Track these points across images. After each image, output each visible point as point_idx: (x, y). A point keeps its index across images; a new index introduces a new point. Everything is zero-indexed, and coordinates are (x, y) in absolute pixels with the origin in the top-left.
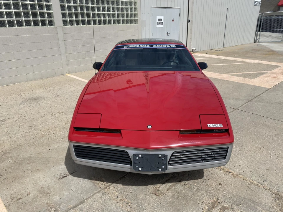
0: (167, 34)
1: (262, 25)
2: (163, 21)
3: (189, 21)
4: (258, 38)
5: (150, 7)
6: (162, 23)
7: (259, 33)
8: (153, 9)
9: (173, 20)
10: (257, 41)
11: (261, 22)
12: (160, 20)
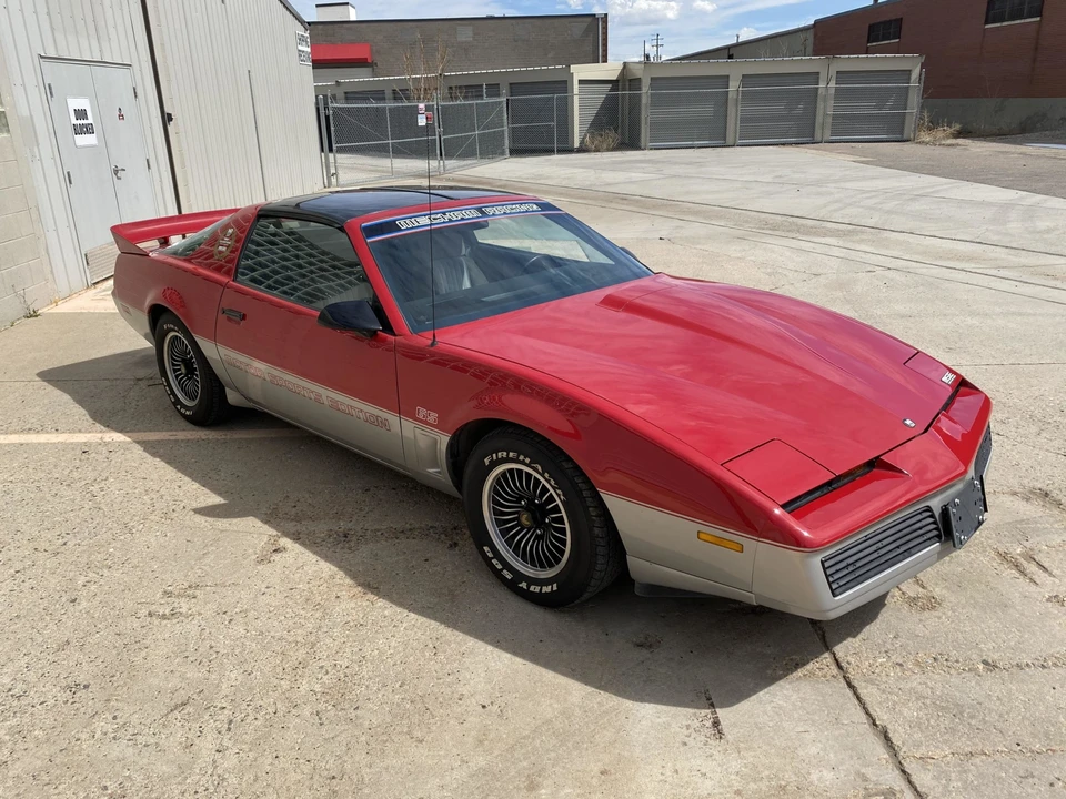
0: (116, 172)
1: (332, 128)
2: (90, 120)
3: (167, 118)
4: (333, 171)
5: (36, 58)
6: (88, 129)
7: (331, 156)
8: (46, 65)
9: (121, 117)
10: (334, 180)
11: (327, 118)
12: (81, 114)
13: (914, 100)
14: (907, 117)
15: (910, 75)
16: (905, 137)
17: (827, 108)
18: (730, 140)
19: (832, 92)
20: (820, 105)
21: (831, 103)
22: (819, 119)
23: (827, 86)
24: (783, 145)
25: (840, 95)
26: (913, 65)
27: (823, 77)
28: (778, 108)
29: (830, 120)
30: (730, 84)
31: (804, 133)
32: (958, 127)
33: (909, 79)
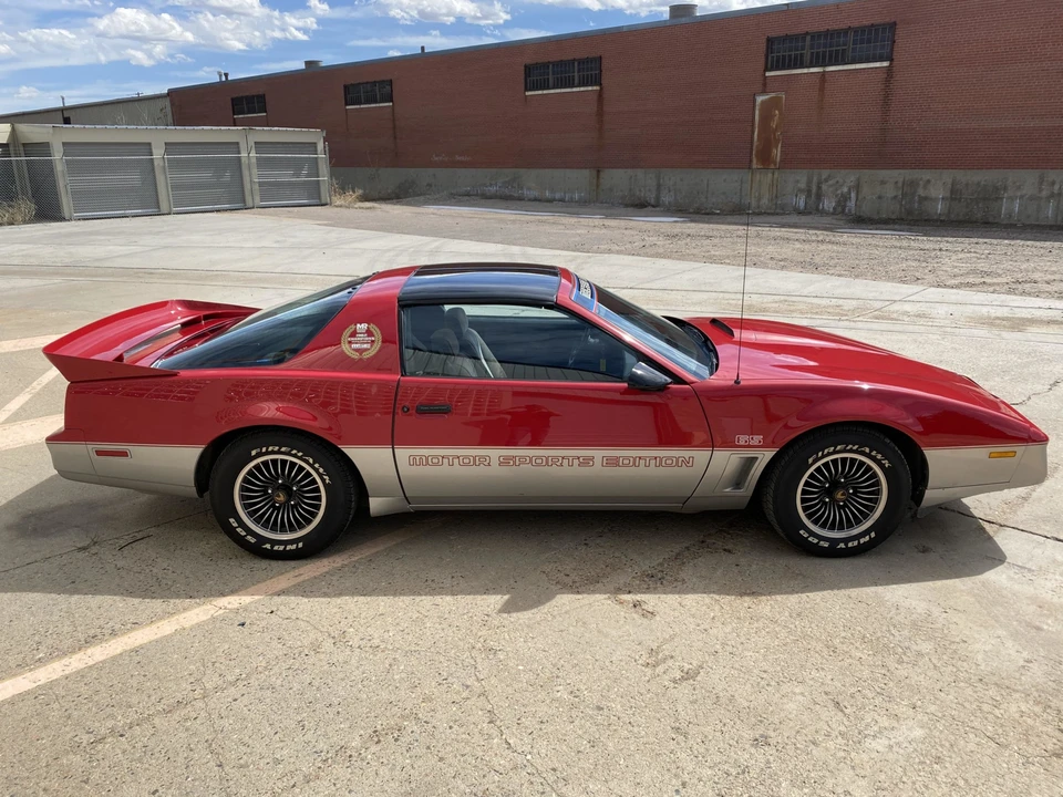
13: (324, 168)
14: (321, 183)
15: (316, 147)
16: (323, 202)
17: (253, 177)
18: (164, 207)
19: (254, 160)
20: (246, 173)
21: (255, 171)
22: (247, 186)
23: (248, 155)
24: (218, 211)
25: (262, 163)
26: (316, 136)
27: (243, 146)
28: (206, 176)
29: (256, 187)
30: (154, 151)
31: (237, 200)
32: (360, 192)
33: (316, 150)
